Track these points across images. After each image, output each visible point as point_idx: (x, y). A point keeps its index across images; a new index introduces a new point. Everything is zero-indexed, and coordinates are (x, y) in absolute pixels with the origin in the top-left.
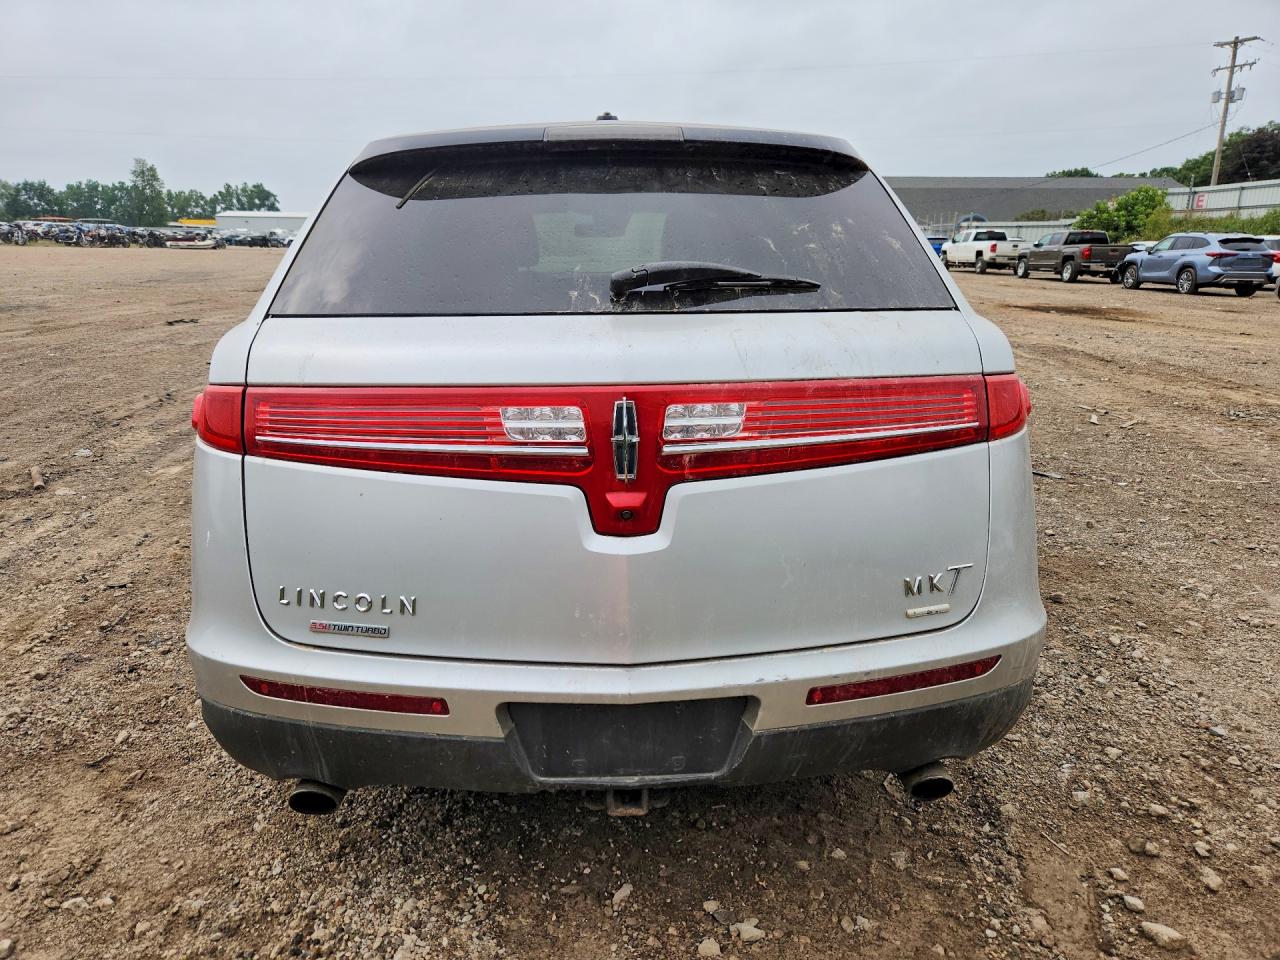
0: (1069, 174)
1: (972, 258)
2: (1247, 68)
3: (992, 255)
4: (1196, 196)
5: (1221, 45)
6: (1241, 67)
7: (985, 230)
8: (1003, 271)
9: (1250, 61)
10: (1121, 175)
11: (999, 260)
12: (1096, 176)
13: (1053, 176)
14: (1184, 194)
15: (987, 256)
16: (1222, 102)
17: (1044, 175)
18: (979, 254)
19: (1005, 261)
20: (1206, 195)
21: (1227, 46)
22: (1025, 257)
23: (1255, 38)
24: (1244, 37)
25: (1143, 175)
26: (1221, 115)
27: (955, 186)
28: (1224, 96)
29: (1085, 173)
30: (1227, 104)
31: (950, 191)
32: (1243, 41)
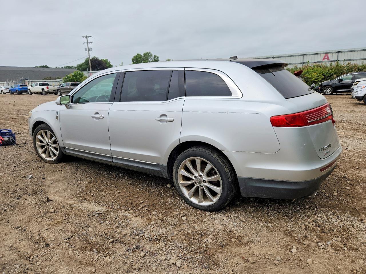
0: (42, 67)
1: (41, 91)
2: (91, 43)
3: (48, 89)
4: (90, 73)
5: (83, 37)
6: (90, 43)
7: (42, 83)
8: (51, 94)
9: (91, 42)
10: (57, 68)
11: (50, 91)
12: (50, 68)
13: (37, 67)
14: (86, 73)
15: (46, 90)
16: (87, 51)
17: (34, 67)
18: (43, 89)
19: (52, 91)
20: (92, 73)
21: (85, 38)
22: (59, 90)
23: (91, 36)
24: (88, 36)
25: (62, 68)
26: (88, 54)
27: (15, 69)
28: (87, 49)
29: (46, 67)
30: (89, 52)
31: (14, 71)
32: (88, 37)
